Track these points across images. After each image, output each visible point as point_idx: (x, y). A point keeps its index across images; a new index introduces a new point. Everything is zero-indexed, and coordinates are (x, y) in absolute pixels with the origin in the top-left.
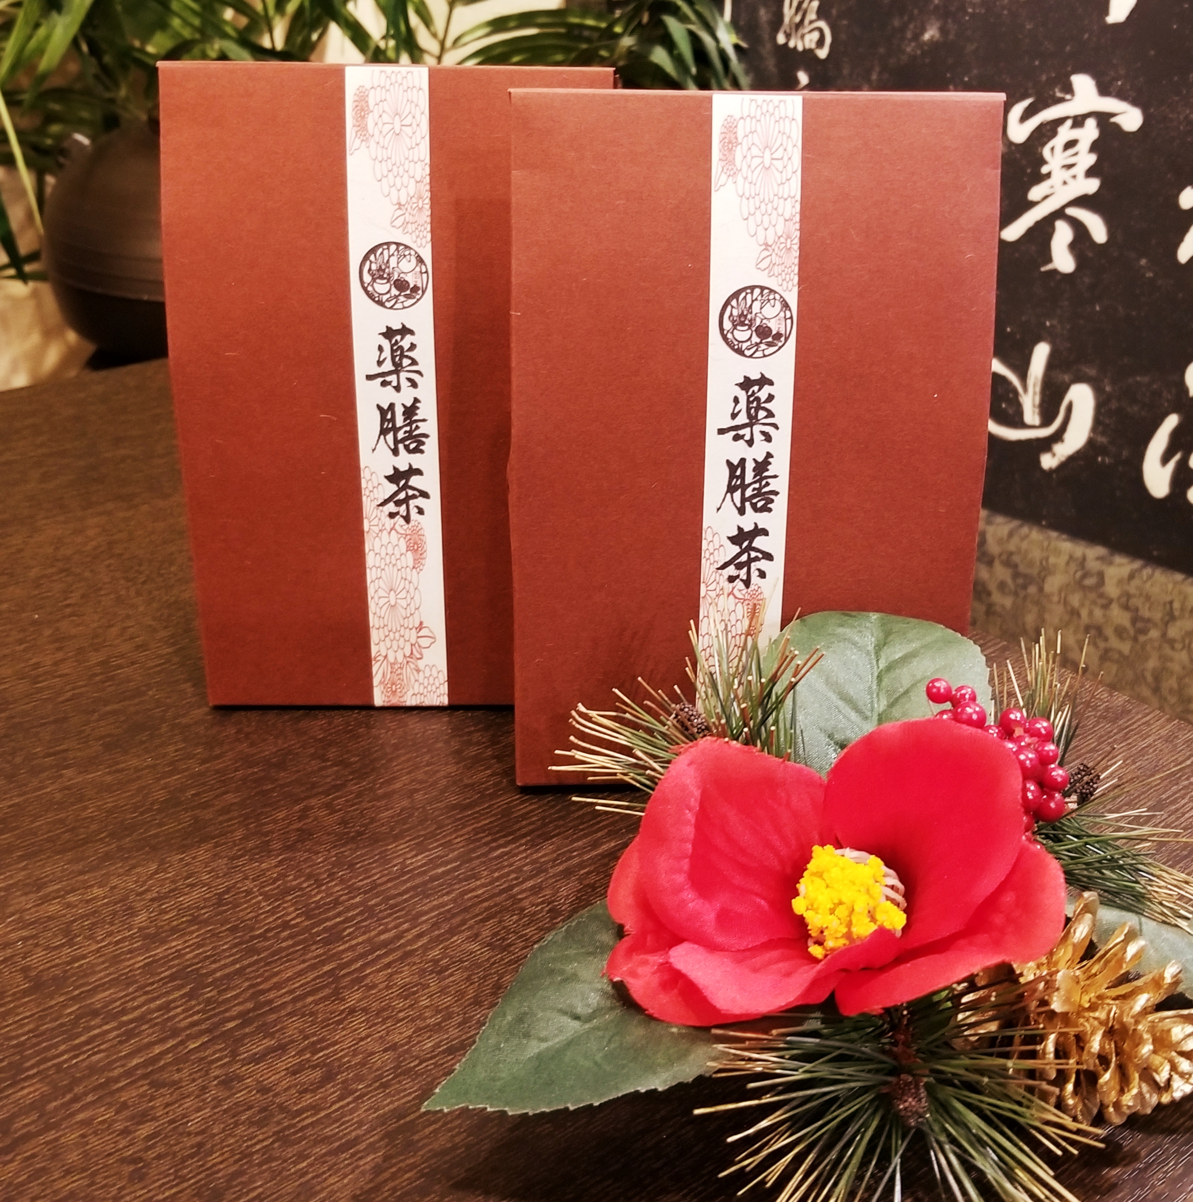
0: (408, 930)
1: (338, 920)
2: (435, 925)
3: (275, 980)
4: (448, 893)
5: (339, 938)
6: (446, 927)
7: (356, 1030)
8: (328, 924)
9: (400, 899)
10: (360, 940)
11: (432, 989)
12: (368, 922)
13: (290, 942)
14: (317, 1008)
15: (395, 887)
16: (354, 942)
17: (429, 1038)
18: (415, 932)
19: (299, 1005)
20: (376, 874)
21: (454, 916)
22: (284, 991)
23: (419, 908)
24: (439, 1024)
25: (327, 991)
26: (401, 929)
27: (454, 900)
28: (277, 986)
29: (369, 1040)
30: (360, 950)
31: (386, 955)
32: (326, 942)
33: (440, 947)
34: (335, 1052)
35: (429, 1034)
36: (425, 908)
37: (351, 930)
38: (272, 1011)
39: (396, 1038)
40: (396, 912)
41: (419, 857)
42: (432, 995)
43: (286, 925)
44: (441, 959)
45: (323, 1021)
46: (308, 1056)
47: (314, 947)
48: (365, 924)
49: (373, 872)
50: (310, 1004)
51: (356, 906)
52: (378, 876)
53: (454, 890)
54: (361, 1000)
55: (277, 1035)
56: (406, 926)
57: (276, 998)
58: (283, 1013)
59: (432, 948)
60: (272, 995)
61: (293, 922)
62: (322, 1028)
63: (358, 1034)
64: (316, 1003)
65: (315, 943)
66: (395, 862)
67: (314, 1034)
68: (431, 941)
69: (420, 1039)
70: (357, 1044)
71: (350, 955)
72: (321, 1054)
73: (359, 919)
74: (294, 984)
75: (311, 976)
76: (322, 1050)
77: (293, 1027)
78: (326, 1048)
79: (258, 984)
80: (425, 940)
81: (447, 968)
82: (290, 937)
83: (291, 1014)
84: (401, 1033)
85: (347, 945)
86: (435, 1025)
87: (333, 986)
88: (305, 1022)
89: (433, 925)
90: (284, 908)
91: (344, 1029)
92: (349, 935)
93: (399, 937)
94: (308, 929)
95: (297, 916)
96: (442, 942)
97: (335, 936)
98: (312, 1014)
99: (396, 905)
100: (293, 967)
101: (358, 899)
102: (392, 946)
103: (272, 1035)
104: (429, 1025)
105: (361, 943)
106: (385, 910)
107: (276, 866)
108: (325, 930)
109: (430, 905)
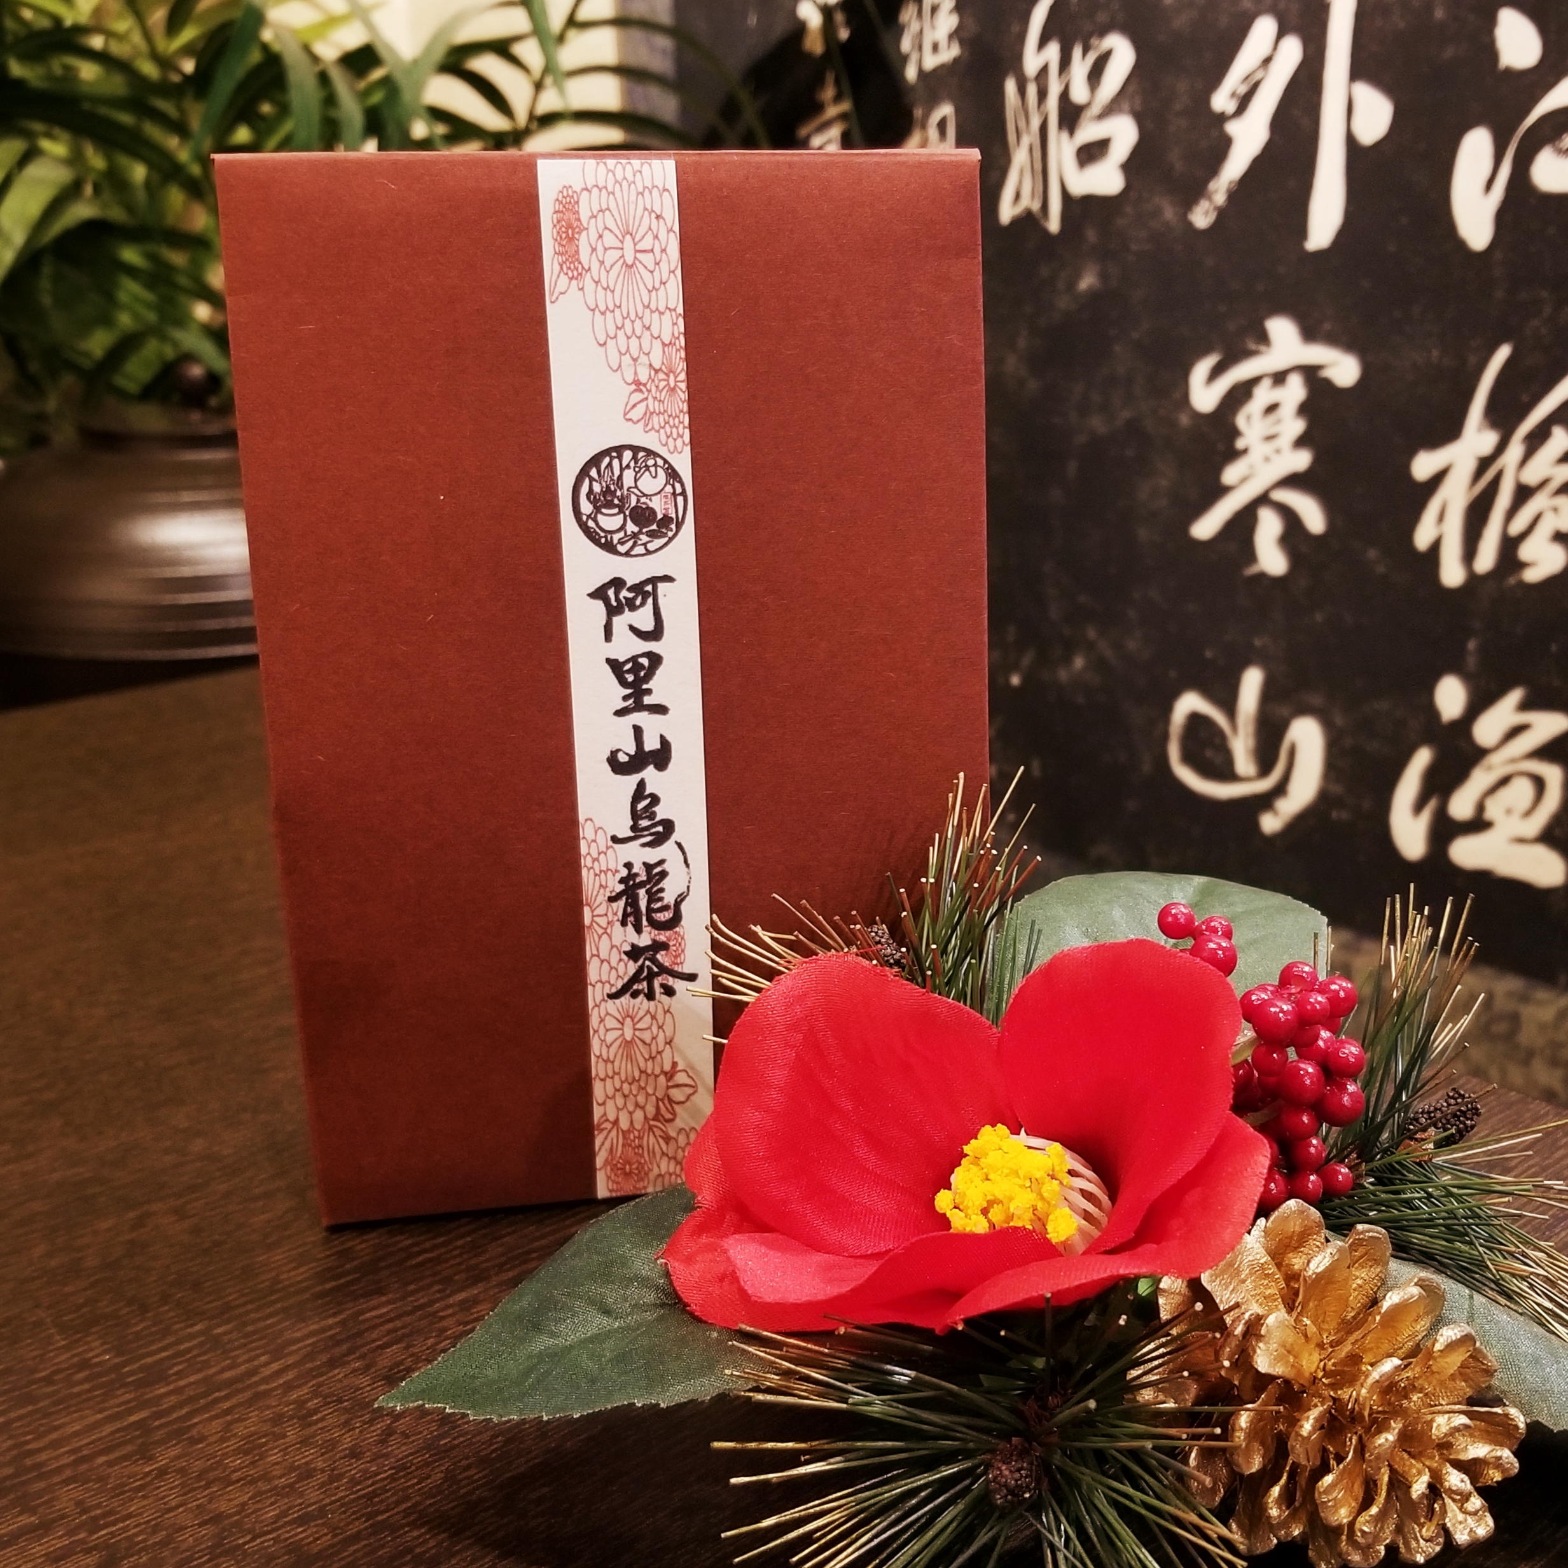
0: (266, 1364)
1: (164, 1354)
2: (310, 1356)
3: (54, 1436)
4: (334, 1315)
5: (163, 1378)
6: (324, 1358)
7: (163, 1498)
8: (149, 1360)
9: (261, 1324)
10: (192, 1379)
11: (287, 1440)
12: (209, 1355)
13: (87, 1386)
14: (110, 1470)
15: (257, 1310)
16: (182, 1383)
17: (272, 1504)
18: (275, 1366)
19: (83, 1467)
20: (230, 1294)
21: (339, 1343)
22: (63, 1450)
23: (288, 1335)
24: (291, 1486)
25: (129, 1448)
26: (256, 1363)
27: (343, 1323)
28: (55, 1445)
29: (181, 1510)
30: (191, 1392)
31: (226, 1398)
32: (140, 1384)
33: (311, 1384)
34: (125, 1529)
35: (273, 1500)
36: (298, 1335)
37: (180, 1367)
38: (41, 1477)
39: (223, 1506)
40: (252, 1342)
41: (301, 1270)
42: (287, 1448)
43: (84, 1364)
44: (310, 1399)
45: (114, 1489)
46: (82, 1536)
47: (119, 1392)
48: (202, 1358)
49: (229, 1290)
50: (101, 1465)
51: (192, 1337)
52: (235, 1296)
53: (345, 1310)
54: (178, 1457)
55: (41, 1510)
56: (263, 1359)
57: (50, 1459)
58: (57, 1479)
59: (299, 1386)
60: (43, 1456)
61: (97, 1360)
62: (113, 1497)
63: (165, 1504)
64: (110, 1464)
65: (126, 1385)
66: (264, 1277)
67: (99, 1506)
68: (296, 1378)
69: (259, 1506)
70: (160, 1517)
71: (173, 1399)
72: (103, 1533)
73: (195, 1352)
74: (81, 1440)
75: (108, 1429)
76: (105, 1526)
77: (67, 1498)
78: (114, 1523)
79: (28, 1442)
80: (290, 1375)
81: (316, 1411)
82: (87, 1379)
83: (67, 1482)
84: (230, 1500)
85: (171, 1387)
86: (283, 1488)
87: (140, 1441)
88: (88, 1490)
89: (305, 1357)
90: (87, 1343)
91: (144, 1497)
92: (174, 1374)
93: (253, 1372)
94: (117, 1368)
95: (105, 1352)
96: (314, 1377)
97: (156, 1375)
98: (101, 1479)
99: (254, 1333)
100: (87, 1417)
101: (198, 1327)
102: (240, 1386)
103: (33, 1511)
104: (276, 1486)
105: (191, 1384)
106: (236, 1340)
107: (85, 1289)
108: (144, 1368)
109: (306, 1331)
